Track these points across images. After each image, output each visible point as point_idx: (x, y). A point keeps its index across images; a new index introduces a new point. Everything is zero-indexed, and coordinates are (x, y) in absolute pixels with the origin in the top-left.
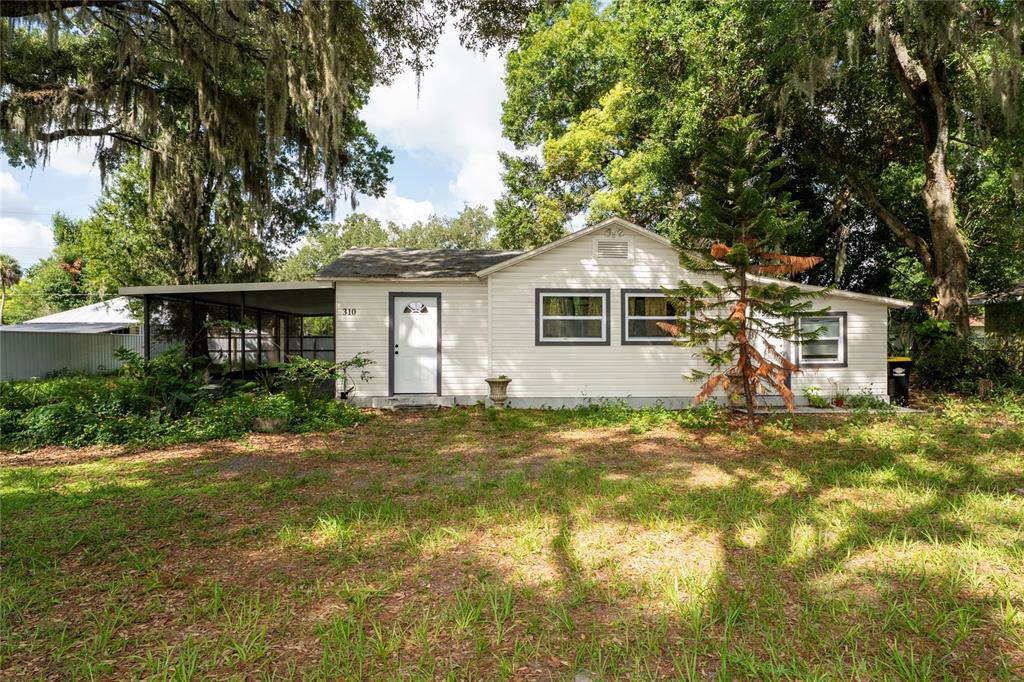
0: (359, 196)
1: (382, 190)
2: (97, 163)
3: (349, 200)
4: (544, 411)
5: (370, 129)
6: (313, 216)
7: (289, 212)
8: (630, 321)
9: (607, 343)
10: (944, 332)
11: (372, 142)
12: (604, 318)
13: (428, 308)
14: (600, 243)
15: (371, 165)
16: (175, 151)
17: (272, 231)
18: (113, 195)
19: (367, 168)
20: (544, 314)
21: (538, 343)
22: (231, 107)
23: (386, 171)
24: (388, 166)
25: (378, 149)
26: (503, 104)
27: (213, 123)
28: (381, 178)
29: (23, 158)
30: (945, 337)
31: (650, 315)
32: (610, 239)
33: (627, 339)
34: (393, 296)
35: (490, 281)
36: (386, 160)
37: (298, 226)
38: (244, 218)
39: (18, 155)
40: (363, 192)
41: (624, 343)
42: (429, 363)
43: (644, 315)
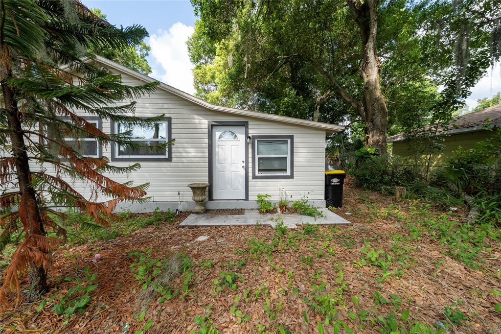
10: (371, 154)
12: (97, 140)
30: (372, 156)
41: (113, 160)
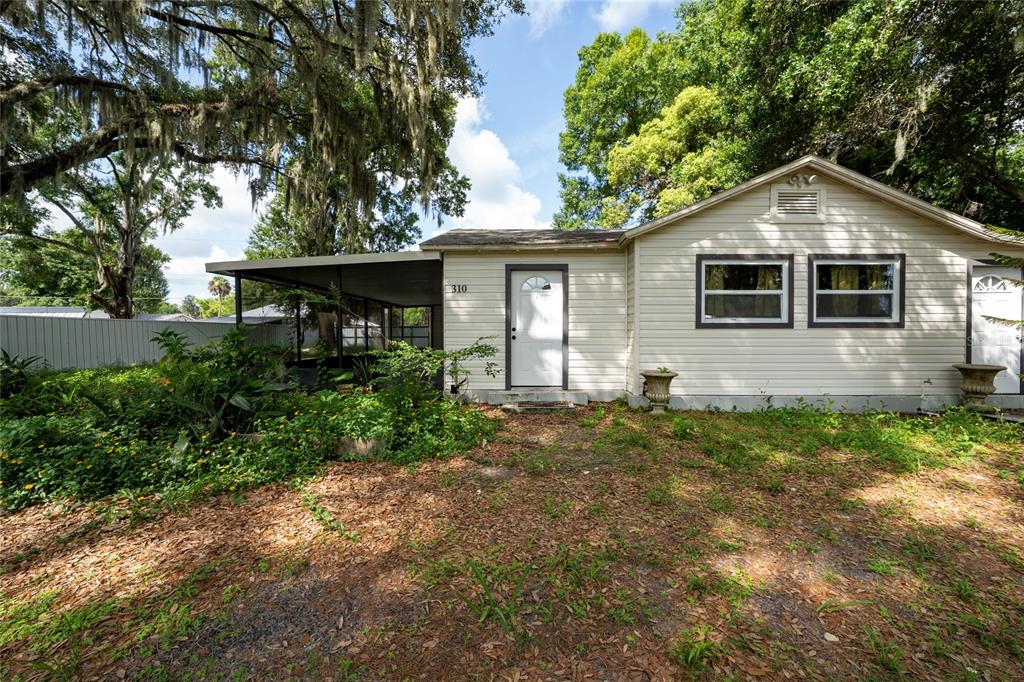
0: (444, 217)
1: (462, 211)
2: (250, 191)
3: (436, 219)
4: (711, 412)
5: (452, 163)
6: (410, 235)
7: (392, 232)
8: (818, 295)
9: (790, 325)
11: (454, 173)
12: (784, 292)
13: (551, 285)
14: (781, 195)
15: (454, 192)
16: (305, 177)
17: (380, 246)
18: (267, 220)
19: (451, 194)
20: (707, 288)
21: (699, 325)
22: (341, 117)
23: (465, 196)
24: (466, 191)
25: (459, 178)
26: (560, 135)
27: (327, 135)
28: (461, 201)
29: (214, 202)
31: (838, 288)
32: (794, 189)
33: (815, 320)
34: (511, 269)
35: (637, 247)
36: (464, 187)
37: (398, 243)
38: (359, 234)
39: (211, 198)
40: (447, 214)
41: (811, 325)
42: (553, 358)
43: (830, 288)
